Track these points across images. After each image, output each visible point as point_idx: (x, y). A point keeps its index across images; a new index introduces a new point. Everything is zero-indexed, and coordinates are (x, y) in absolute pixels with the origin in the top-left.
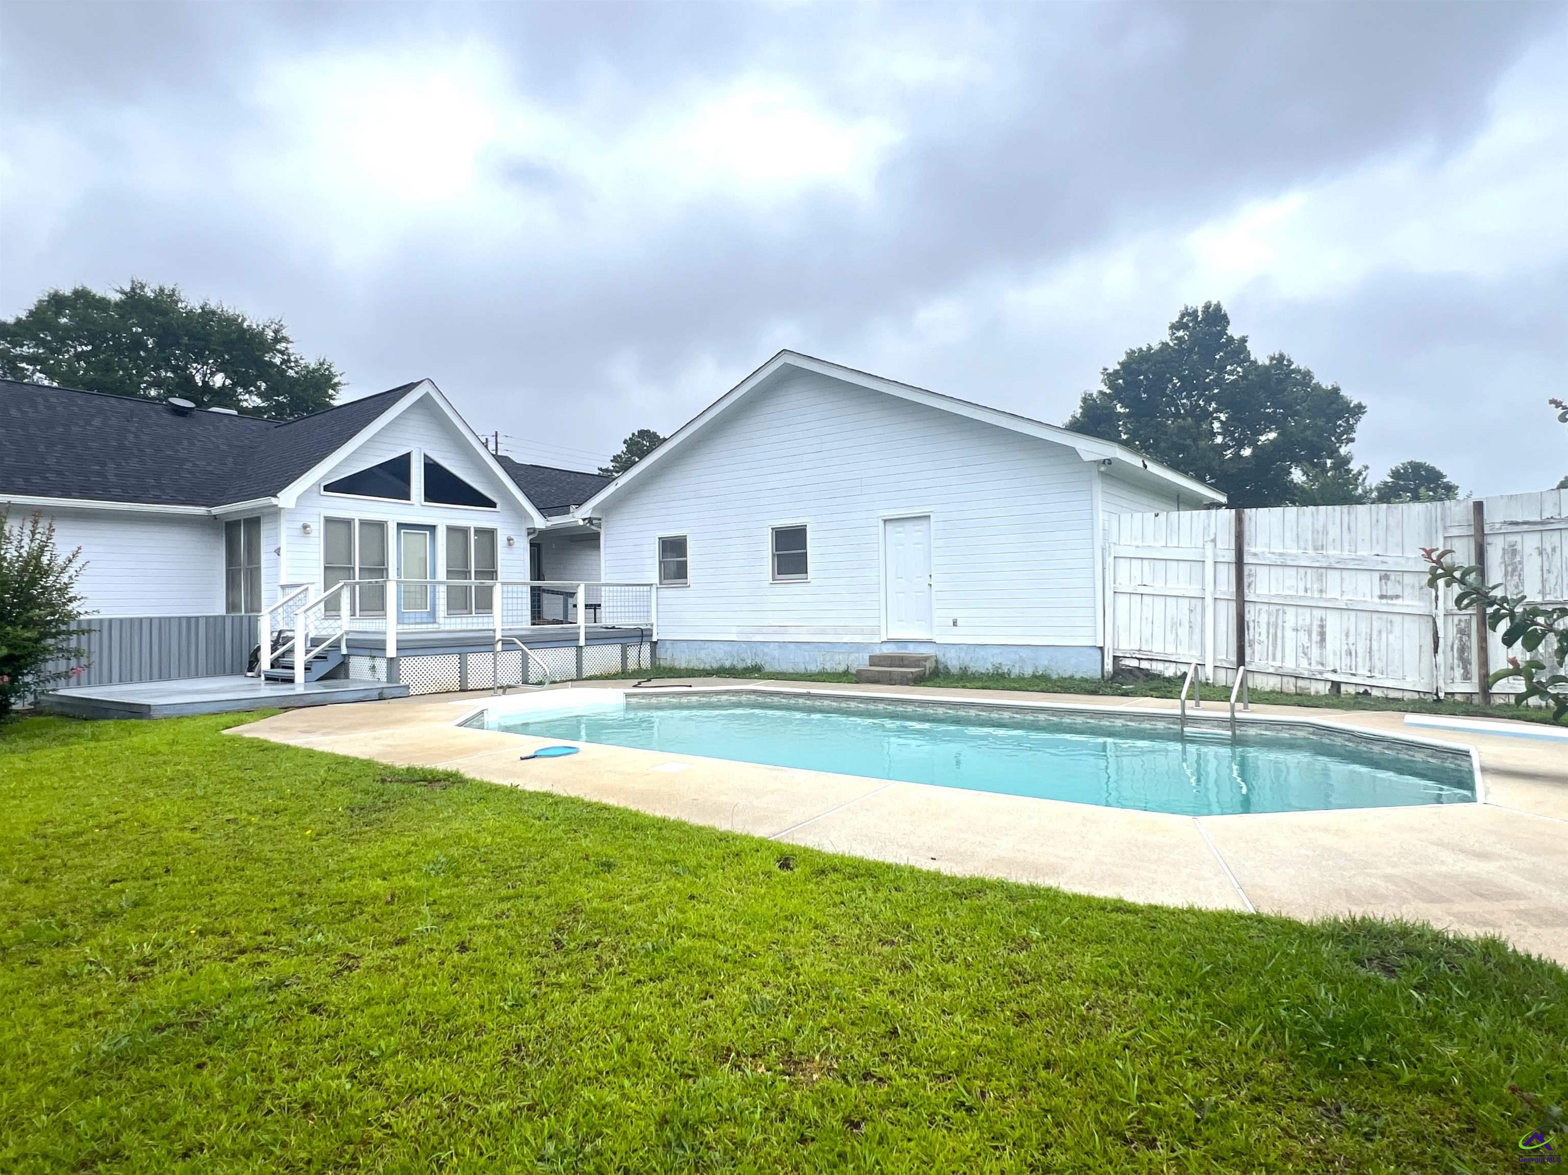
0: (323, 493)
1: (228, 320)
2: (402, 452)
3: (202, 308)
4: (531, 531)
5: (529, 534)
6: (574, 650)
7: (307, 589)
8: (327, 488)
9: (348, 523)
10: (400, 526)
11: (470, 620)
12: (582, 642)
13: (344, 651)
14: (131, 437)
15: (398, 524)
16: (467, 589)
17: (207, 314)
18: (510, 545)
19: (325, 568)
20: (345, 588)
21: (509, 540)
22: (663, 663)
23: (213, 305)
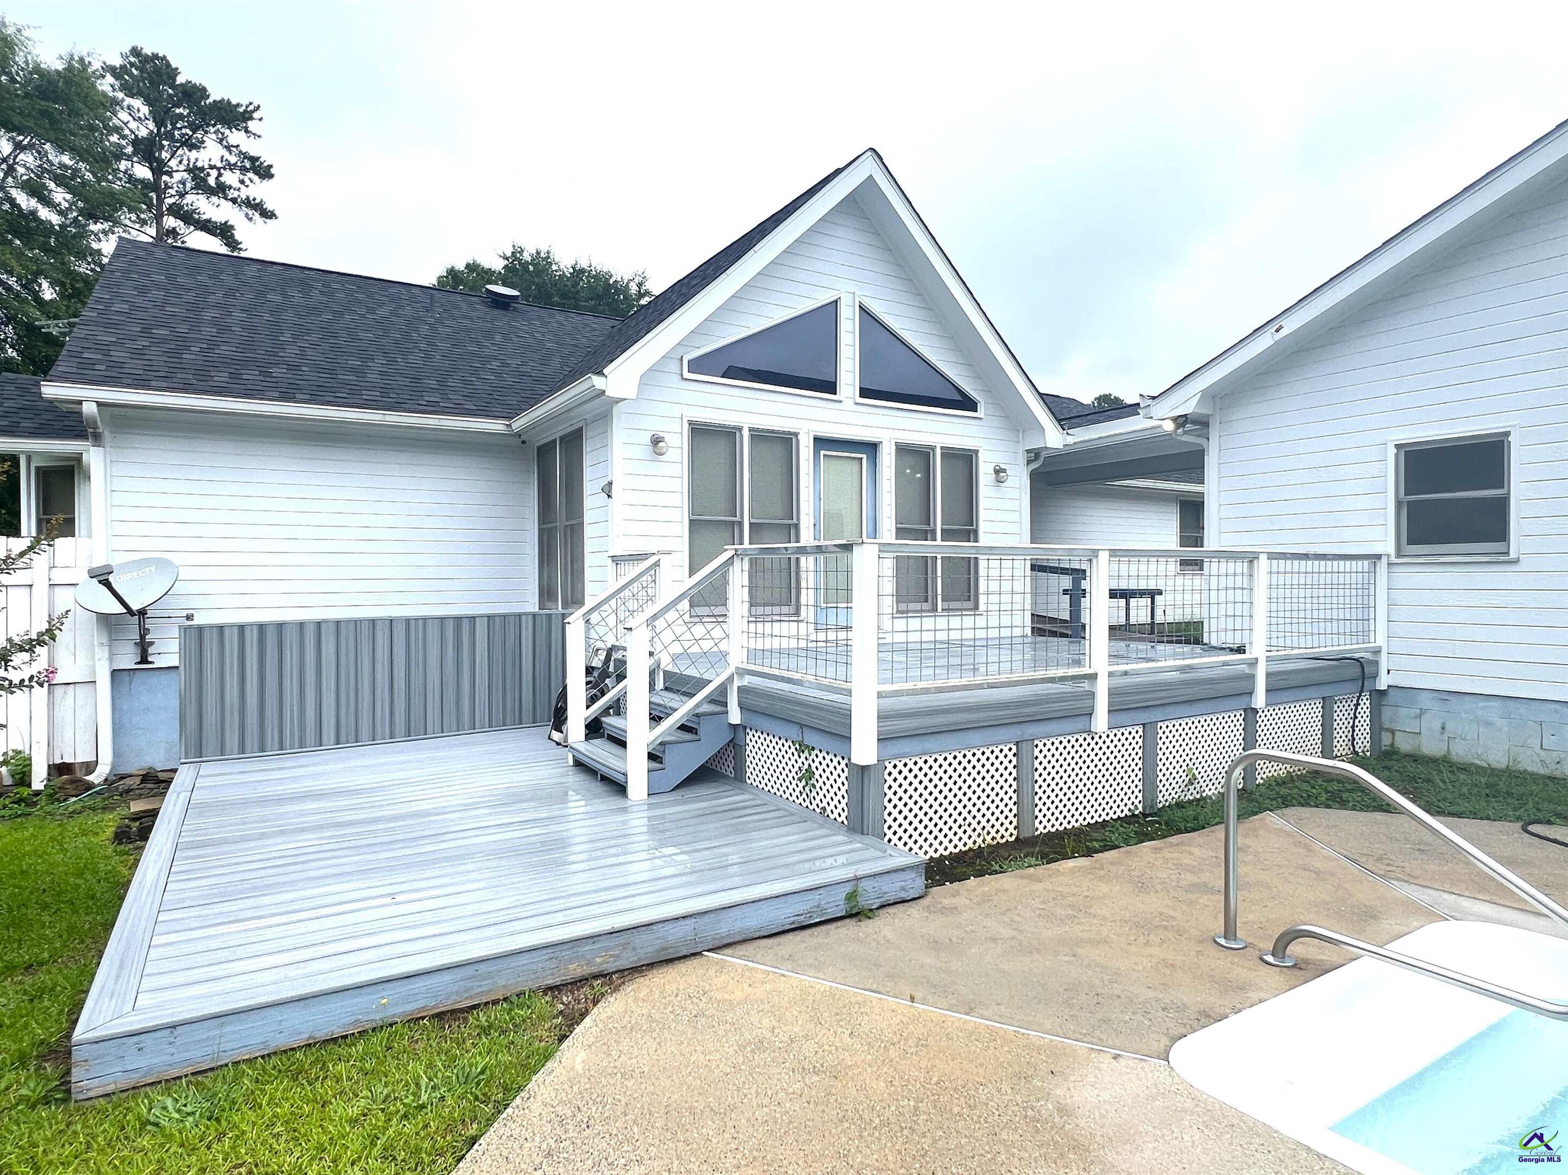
0: (687, 375)
1: (597, 277)
2: (825, 298)
3: (573, 268)
4: (1034, 455)
5: (1029, 462)
6: (1240, 716)
7: (657, 564)
8: (697, 365)
9: (730, 434)
10: (821, 442)
11: (928, 623)
12: (1259, 700)
13: (735, 716)
14: (424, 329)
15: (816, 439)
16: (925, 564)
17: (578, 272)
18: (999, 481)
19: (691, 522)
20: (737, 562)
21: (998, 471)
22: (1404, 744)
23: (584, 264)
